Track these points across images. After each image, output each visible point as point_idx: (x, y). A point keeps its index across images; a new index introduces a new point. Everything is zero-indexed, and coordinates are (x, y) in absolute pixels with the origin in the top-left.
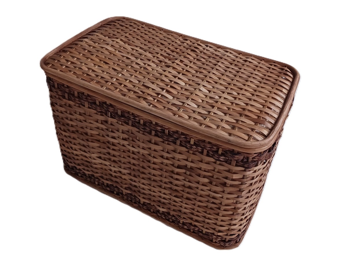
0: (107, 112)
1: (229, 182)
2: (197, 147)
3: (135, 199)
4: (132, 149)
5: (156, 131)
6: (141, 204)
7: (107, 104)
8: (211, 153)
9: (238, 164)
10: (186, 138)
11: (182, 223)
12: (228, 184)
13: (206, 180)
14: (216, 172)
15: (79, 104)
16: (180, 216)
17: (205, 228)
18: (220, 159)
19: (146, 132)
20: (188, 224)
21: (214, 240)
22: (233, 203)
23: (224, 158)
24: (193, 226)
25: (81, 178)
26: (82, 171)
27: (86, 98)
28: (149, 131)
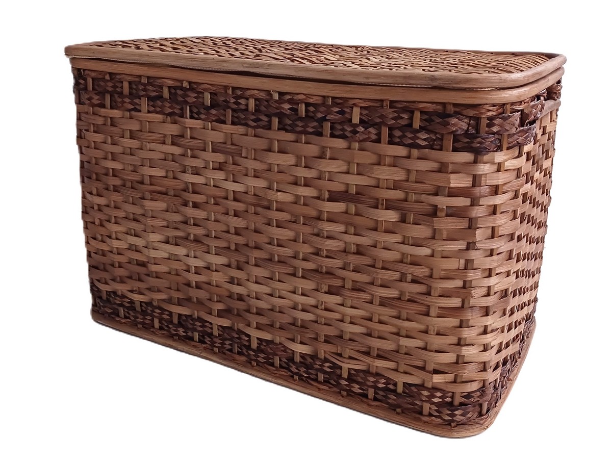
0: (184, 106)
1: (443, 202)
2: (366, 129)
3: (239, 338)
4: (232, 186)
5: (281, 116)
6: (253, 350)
7: (184, 87)
8: (397, 133)
9: (458, 145)
10: (342, 112)
11: (346, 377)
12: (442, 210)
13: (392, 216)
14: (412, 182)
15: (130, 110)
16: (342, 354)
17: (401, 372)
18: (418, 141)
19: (261, 128)
20: (361, 375)
21: (426, 407)
22: (458, 269)
23: (427, 136)
24: (372, 375)
25: (123, 321)
26: (127, 298)
27: (145, 90)
28: (267, 123)
